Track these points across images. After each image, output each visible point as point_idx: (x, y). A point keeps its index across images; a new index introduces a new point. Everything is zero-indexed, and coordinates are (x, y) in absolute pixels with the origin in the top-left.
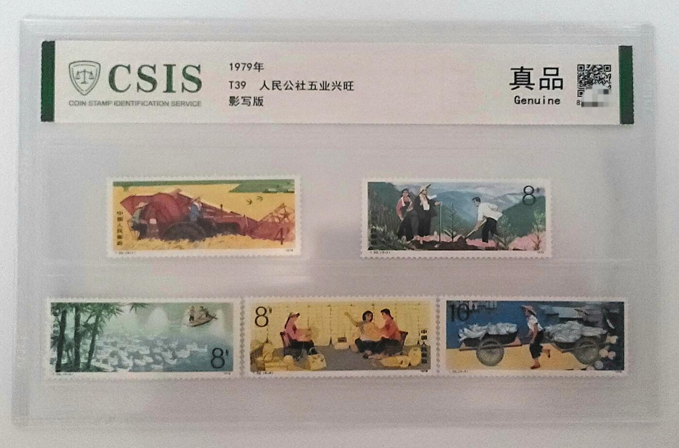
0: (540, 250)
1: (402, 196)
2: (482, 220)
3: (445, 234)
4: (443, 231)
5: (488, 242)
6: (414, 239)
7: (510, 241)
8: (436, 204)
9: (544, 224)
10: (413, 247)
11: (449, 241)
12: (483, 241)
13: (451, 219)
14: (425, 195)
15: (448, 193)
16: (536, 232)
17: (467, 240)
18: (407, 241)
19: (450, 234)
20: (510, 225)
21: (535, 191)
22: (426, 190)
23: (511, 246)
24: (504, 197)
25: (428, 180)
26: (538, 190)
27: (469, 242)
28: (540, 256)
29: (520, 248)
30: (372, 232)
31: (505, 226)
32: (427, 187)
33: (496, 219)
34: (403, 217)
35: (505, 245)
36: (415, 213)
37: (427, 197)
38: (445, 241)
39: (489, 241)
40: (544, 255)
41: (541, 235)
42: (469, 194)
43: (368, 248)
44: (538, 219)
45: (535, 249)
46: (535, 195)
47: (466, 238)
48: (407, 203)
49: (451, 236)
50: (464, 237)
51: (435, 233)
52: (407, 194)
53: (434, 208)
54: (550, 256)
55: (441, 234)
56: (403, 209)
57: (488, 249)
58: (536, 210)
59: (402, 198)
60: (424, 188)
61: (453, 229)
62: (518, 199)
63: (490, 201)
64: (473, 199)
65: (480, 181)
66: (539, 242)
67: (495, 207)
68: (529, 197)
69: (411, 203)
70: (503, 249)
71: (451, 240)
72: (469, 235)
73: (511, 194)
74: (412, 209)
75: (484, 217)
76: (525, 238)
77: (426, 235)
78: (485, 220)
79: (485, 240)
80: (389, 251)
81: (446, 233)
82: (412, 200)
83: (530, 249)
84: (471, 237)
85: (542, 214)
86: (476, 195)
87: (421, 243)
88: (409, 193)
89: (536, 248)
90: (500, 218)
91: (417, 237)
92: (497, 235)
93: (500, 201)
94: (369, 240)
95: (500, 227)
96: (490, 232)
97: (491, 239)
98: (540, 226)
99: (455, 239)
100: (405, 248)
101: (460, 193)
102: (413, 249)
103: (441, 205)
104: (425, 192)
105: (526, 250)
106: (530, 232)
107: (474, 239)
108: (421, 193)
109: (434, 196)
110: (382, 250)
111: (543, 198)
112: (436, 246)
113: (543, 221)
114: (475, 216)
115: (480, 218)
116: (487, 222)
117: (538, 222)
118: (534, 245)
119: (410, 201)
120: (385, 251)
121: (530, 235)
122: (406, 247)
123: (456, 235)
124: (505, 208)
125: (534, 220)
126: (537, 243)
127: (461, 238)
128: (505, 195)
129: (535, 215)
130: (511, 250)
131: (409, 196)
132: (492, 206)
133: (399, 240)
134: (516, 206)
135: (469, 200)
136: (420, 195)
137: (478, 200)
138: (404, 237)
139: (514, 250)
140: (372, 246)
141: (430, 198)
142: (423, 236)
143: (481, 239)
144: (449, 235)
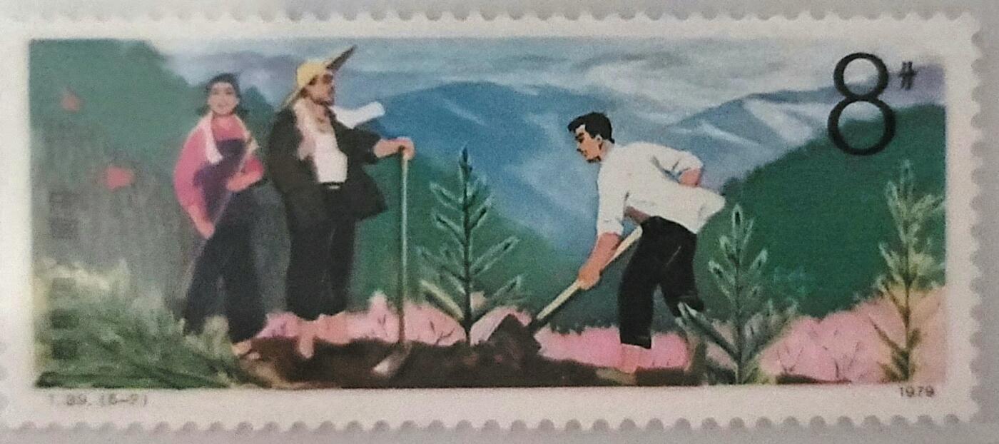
0: (916, 382)
1: (203, 111)
2: (619, 230)
3: (426, 306)
4: (415, 292)
5: (648, 346)
6: (264, 333)
7: (764, 339)
8: (382, 149)
9: (939, 253)
10: (265, 371)
11: (448, 342)
12: (624, 340)
13: (460, 229)
14: (320, 102)
15: (449, 91)
16: (899, 292)
17: (542, 336)
18: (235, 341)
19: (453, 305)
20: (763, 255)
21: (895, 83)
22: (327, 79)
23: (769, 363)
24: (732, 113)
25: (338, 28)
26: (909, 74)
27: (552, 345)
28: (912, 409)
29: (816, 376)
30: (52, 296)
31: (737, 260)
32: (335, 65)
33: (694, 228)
34: (209, 213)
35: (737, 357)
36: (270, 197)
37: (332, 116)
38: (428, 338)
39: (655, 339)
40: (935, 409)
41: (920, 303)
42: (551, 98)
43: (35, 377)
44: (906, 226)
45: (891, 378)
46: (897, 99)
47: (535, 325)
48: (231, 148)
49: (460, 314)
50: (525, 320)
51: (378, 300)
52: (232, 101)
53: (370, 169)
54: (967, 410)
55: (409, 307)
56: (211, 180)
57: (649, 378)
58: (896, 178)
59: (205, 124)
60: (315, 66)
61: (466, 281)
62: (809, 121)
63: (660, 135)
64: (573, 127)
65: (610, 28)
66: (914, 339)
67: (690, 162)
68: (861, 111)
69: (253, 147)
70: (728, 378)
71: (459, 335)
72: (548, 310)
73: (763, 97)
74: (254, 177)
75: (630, 214)
76: (839, 320)
77: (332, 311)
78: (638, 233)
79: (635, 333)
80: (138, 391)
81: (431, 298)
82: (255, 132)
83: (862, 378)
84: (564, 322)
85: (929, 199)
86: (587, 99)
87: (306, 350)
88: (239, 96)
89: (898, 372)
90: (716, 222)
91: (278, 323)
92: (699, 307)
93: (709, 129)
94: (41, 338)
95: (713, 265)
96: (658, 293)
97: (671, 326)
98: (920, 262)
99: (482, 330)
100: (222, 377)
101: (506, 95)
102: (264, 384)
103: (407, 156)
104: (319, 91)
105: (845, 381)
106: (868, 292)
107: (579, 331)
108: (304, 93)
109: (374, 111)
110: (108, 387)
111: (934, 118)
112: (383, 368)
113: (934, 229)
114: (585, 211)
115: (609, 222)
116: (641, 243)
117: (908, 238)
118: (884, 356)
119: (246, 134)
120: (121, 394)
121: (866, 310)
122: (229, 372)
123: (482, 313)
124: (738, 168)
125: (887, 231)
126: (903, 345)
127: (508, 324)
128: (739, 103)
129: (895, 202)
130: (766, 382)
131: (240, 111)
132: (669, 156)
133: (191, 340)
134: (795, 158)
135: (552, 125)
136: (301, 108)
137: (599, 125)
138: (217, 325)
139: (786, 380)
140: (54, 365)
141: (350, 118)
142: (312, 317)
143: (614, 332)
144: (450, 313)
